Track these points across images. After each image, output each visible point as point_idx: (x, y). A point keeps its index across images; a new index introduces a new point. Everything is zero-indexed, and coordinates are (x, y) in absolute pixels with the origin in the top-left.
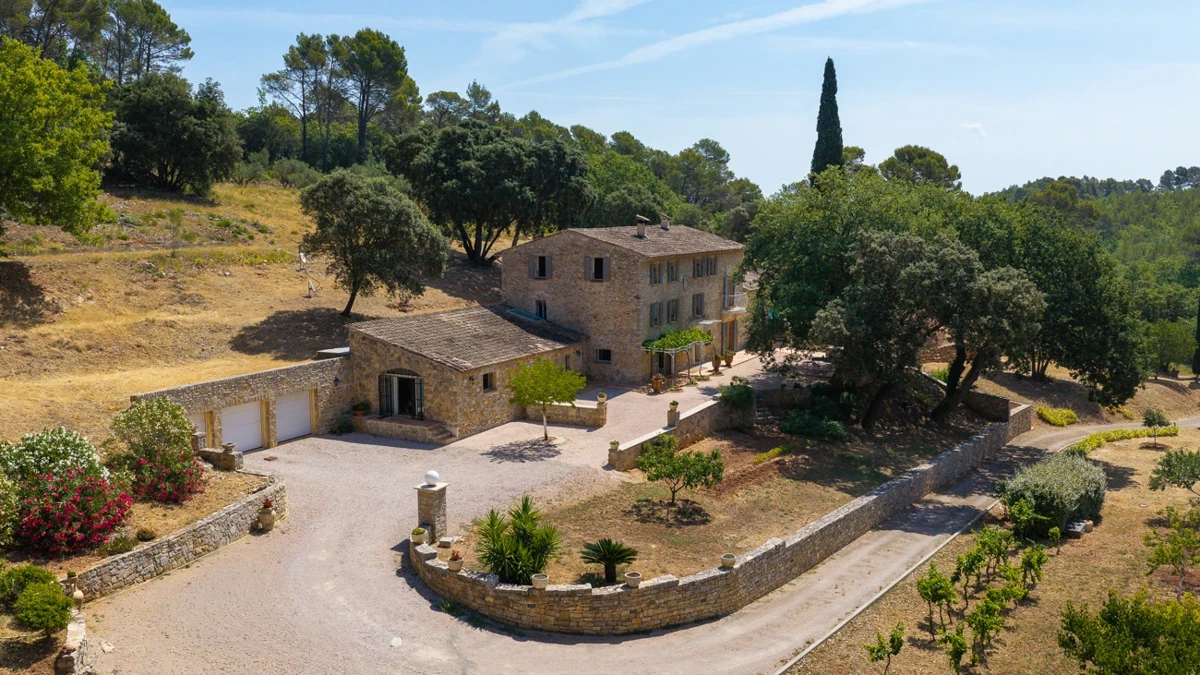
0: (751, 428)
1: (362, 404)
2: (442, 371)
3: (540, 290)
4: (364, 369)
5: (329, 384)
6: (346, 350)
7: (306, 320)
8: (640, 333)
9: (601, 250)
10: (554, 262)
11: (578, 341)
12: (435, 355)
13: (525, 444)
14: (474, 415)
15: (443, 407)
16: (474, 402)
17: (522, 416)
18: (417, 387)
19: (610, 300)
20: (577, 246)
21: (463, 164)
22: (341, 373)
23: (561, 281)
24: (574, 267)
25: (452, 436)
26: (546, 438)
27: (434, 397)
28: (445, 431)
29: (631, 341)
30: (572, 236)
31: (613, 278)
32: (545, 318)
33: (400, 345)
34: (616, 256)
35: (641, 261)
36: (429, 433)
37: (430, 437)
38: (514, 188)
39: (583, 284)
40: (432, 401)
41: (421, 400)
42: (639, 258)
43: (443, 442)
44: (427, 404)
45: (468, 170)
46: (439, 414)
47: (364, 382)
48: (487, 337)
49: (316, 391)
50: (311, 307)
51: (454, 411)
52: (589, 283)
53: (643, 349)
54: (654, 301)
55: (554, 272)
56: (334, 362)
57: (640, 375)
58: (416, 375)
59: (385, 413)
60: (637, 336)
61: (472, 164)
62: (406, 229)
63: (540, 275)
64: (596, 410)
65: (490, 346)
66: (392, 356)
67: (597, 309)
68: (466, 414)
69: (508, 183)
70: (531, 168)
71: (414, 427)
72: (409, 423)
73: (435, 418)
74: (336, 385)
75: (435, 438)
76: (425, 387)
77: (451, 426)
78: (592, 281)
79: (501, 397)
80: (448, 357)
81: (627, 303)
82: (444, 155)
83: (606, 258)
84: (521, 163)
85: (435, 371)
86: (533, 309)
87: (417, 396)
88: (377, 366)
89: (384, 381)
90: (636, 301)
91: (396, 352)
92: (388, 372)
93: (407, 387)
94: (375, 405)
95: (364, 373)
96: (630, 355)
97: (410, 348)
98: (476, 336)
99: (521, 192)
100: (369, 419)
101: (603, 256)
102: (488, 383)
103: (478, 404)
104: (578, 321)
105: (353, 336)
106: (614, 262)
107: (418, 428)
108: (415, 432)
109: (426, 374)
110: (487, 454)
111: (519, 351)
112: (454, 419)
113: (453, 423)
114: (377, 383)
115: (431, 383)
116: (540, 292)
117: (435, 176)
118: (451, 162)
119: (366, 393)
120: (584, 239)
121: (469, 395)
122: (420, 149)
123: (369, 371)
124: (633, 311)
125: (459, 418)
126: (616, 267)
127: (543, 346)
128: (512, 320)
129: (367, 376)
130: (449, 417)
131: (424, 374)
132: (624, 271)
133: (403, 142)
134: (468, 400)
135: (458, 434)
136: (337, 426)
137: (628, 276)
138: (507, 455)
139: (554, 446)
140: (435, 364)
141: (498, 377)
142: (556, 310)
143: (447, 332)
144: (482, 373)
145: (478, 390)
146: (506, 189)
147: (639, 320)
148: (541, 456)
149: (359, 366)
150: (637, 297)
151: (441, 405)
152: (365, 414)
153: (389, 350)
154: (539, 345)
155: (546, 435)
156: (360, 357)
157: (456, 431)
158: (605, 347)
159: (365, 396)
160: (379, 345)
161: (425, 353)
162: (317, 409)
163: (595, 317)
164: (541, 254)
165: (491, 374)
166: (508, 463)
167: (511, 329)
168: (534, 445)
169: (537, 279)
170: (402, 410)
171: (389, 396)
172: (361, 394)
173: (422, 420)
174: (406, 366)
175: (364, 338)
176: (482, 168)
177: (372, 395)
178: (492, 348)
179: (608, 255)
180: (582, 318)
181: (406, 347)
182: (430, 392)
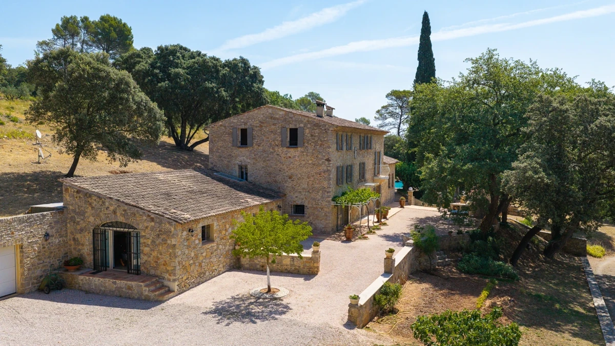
0: (435, 270)
1: (76, 258)
2: (160, 223)
3: (243, 156)
4: (78, 223)
5: (39, 239)
6: (61, 204)
7: (30, 180)
8: (331, 190)
9: (296, 121)
10: (254, 133)
11: (279, 197)
12: (152, 208)
13: (248, 298)
14: (193, 267)
15: (161, 261)
16: (193, 254)
17: (237, 266)
18: (133, 240)
19: (303, 163)
20: (275, 119)
21: (173, 71)
22: (52, 228)
23: (261, 148)
24: (272, 136)
25: (170, 291)
26: (269, 289)
27: (152, 250)
28: (163, 286)
29: (322, 197)
30: (270, 111)
31: (306, 145)
32: (247, 179)
33: (116, 198)
34: (309, 126)
35: (331, 129)
36: (145, 290)
37: (147, 293)
38: (212, 88)
39: (280, 150)
40: (149, 255)
41: (137, 254)
42: (330, 127)
43: (161, 299)
44: (143, 258)
45: (177, 75)
46: (156, 268)
47: (78, 236)
48: (201, 192)
49: (21, 247)
50: (38, 170)
51: (173, 264)
52: (285, 149)
53: (333, 203)
54: (339, 164)
55: (255, 141)
56: (44, 216)
57: (330, 225)
58: (132, 227)
59: (99, 268)
60: (328, 192)
61: (181, 71)
62: (126, 96)
63: (241, 144)
64: (310, 259)
65: (206, 201)
66: (107, 208)
67: (292, 171)
68: (184, 268)
69: (208, 85)
70: (224, 75)
71: (129, 283)
72: (124, 279)
73: (152, 272)
74: (46, 240)
75: (152, 295)
76: (142, 240)
77: (169, 280)
78: (288, 147)
79: (218, 247)
80: (166, 209)
81: (319, 165)
82: (159, 64)
83: (300, 127)
84: (218, 71)
85: (153, 224)
86: (237, 172)
87: (133, 250)
88: (91, 219)
89: (98, 234)
90: (327, 163)
91: (111, 205)
92: (103, 226)
93: (123, 242)
94: (89, 259)
95: (78, 227)
96: (322, 209)
97: (126, 201)
98: (191, 192)
99: (217, 92)
100: (82, 274)
101: (298, 127)
102: (206, 235)
103: (196, 256)
104: (275, 181)
105: (67, 190)
106: (307, 131)
107: (134, 283)
108: (130, 288)
109: (144, 227)
110: (210, 312)
111: (232, 204)
112: (173, 273)
113: (172, 278)
114: (91, 238)
115: (148, 236)
116: (242, 158)
117: (152, 79)
118: (164, 70)
119: (80, 247)
120: (281, 113)
121: (188, 247)
122: (139, 62)
123: (82, 224)
124: (324, 172)
125: (178, 272)
126: (309, 135)
127: (253, 201)
128: (220, 180)
129: (81, 230)
130: (168, 271)
131: (141, 226)
132: (316, 139)
133: (127, 59)
134: (187, 252)
135: (176, 288)
136: (45, 283)
137: (319, 142)
138: (233, 313)
139: (280, 299)
140: (152, 216)
141: (215, 228)
142: (256, 172)
143: (164, 188)
144: (201, 225)
145: (197, 242)
146: (207, 89)
147: (330, 179)
148: (271, 313)
149: (73, 220)
150: (328, 160)
151: (158, 258)
152: (78, 270)
153: (104, 203)
154: (249, 200)
155: (269, 287)
156: (74, 211)
157: (175, 286)
158: (299, 203)
159: (79, 250)
160: (94, 198)
161: (142, 205)
162: (22, 267)
163: (290, 178)
164: (243, 127)
165: (209, 226)
166: (238, 324)
167: (220, 188)
168: (257, 298)
169: (239, 147)
170: (117, 264)
171: (105, 250)
172: (75, 249)
173: (138, 274)
174: (121, 219)
175: (78, 192)
176: (187, 74)
177: (86, 250)
178: (209, 202)
179: (302, 125)
180: (279, 178)
181: (122, 200)
182: (147, 246)
